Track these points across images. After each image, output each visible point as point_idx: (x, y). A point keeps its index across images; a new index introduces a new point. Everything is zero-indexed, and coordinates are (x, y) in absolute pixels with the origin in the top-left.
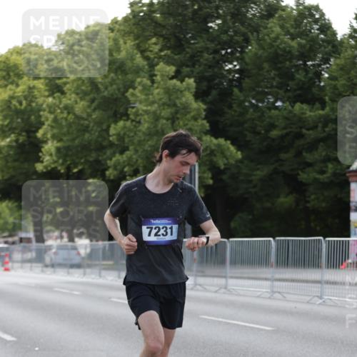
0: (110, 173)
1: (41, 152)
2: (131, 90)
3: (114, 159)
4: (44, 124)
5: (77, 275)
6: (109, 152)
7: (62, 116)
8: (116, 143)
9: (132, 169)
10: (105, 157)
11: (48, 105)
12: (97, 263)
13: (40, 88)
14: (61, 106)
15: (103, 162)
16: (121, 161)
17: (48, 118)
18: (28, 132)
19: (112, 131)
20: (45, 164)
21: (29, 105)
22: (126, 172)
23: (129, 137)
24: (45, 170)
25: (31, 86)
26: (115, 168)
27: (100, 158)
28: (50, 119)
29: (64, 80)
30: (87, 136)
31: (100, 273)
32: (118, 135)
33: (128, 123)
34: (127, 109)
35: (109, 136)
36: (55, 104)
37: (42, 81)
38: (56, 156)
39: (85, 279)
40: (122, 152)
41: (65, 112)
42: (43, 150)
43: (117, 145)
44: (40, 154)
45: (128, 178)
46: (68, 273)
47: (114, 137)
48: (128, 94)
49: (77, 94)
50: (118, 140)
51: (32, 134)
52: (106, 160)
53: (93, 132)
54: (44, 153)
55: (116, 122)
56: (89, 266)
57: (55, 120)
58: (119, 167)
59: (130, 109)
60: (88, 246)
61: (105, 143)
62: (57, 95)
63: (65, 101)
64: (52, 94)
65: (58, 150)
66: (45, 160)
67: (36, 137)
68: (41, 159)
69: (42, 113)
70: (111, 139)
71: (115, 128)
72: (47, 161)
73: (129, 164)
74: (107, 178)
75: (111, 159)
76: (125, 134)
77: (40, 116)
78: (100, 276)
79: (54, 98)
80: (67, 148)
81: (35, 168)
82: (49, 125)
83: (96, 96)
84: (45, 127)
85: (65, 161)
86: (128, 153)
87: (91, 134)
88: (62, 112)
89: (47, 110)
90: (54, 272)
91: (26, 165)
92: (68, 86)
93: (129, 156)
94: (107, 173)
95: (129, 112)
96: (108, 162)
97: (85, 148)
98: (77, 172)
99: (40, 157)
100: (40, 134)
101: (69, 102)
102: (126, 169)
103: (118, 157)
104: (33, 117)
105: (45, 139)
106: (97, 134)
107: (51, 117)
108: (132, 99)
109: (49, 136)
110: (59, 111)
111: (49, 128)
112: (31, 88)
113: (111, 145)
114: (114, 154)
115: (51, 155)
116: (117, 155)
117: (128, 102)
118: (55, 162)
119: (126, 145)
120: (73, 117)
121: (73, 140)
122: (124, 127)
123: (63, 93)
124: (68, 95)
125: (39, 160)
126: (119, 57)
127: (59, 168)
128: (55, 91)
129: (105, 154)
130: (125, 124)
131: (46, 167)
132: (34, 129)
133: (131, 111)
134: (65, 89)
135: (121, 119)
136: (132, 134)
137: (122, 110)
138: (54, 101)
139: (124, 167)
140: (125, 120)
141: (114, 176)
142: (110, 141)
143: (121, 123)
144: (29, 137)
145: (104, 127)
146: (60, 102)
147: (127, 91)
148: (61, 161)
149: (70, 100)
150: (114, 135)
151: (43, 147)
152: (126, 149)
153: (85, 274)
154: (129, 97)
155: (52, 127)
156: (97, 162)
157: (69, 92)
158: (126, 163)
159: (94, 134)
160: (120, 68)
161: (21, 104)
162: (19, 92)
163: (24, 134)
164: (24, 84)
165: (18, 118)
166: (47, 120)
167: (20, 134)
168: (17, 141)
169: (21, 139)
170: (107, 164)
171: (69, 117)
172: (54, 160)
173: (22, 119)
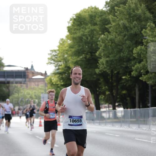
0: (134, 74)
1: (98, 63)
2: (144, 30)
3: (136, 66)
4: (99, 49)
5: (117, 127)
6: (133, 62)
7: (109, 44)
8: (137, 57)
9: (145, 71)
10: (131, 65)
11: (101, 39)
12: (128, 120)
13: (97, 30)
14: (108, 39)
16: (139, 67)
18: (91, 53)
19: (134, 51)
20: (100, 69)
21: (92, 39)
22: (142, 73)
23: (143, 54)
24: (100, 73)
25: (93, 29)
26: (136, 71)
27: (128, 65)
29: (110, 25)
30: (122, 54)
31: (129, 125)
32: (138, 53)
33: (143, 47)
35: (133, 54)
36: (105, 38)
37: (98, 26)
38: (106, 65)
39: (121, 129)
40: (140, 62)
41: (110, 42)
42: (99, 62)
43: (137, 59)
44: (98, 64)
45: (143, 76)
46: (113, 126)
47: (136, 54)
48: (143, 32)
49: (116, 32)
51: (93, 54)
52: (131, 66)
53: (125, 52)
54: (100, 63)
55: (136, 47)
56: (123, 122)
57: (105, 46)
58: (138, 70)
59: (144, 40)
60: (123, 111)
61: (131, 58)
62: (106, 33)
63: (110, 37)
64: (103, 33)
65: (107, 62)
66: (100, 67)
67: (95, 55)
68: (98, 67)
69: (98, 43)
70: (134, 55)
71: (136, 50)
72: (101, 67)
73: (143, 69)
74: (132, 76)
75: (134, 66)
76: (141, 53)
77: (97, 45)
78: (129, 127)
79: (104, 35)
80: (112, 61)
81: (95, 71)
82: (102, 49)
83: (126, 33)
84: (100, 50)
85: (110, 67)
86: (143, 63)
87: (124, 53)
88: (109, 42)
89: (101, 41)
90: (106, 125)
91: (91, 70)
92: (112, 28)
93: (143, 64)
94: (132, 73)
95: (143, 41)
96: (133, 67)
97: (121, 60)
98: (116, 73)
100: (97, 54)
101: (112, 37)
102: (142, 71)
103: (137, 65)
104: (94, 45)
105: (100, 56)
106: (127, 53)
107: (103, 45)
108: (144, 34)
109: (102, 55)
110: (107, 42)
111: (102, 50)
112: (92, 31)
114: (135, 63)
115: (103, 64)
116: (137, 64)
117: (143, 36)
118: (105, 68)
119: (142, 58)
120: (114, 44)
121: (115, 56)
122: (141, 49)
123: (109, 32)
124: (111, 33)
125: (97, 67)
126: (138, 13)
127: (107, 71)
128: (105, 31)
129: (131, 63)
130: (141, 48)
131: (100, 71)
132: (94, 51)
133: (144, 41)
134: (110, 30)
135: (139, 45)
136: (145, 53)
137: (140, 40)
138: (105, 36)
139: (141, 70)
140: (141, 46)
141: (136, 75)
142: (134, 57)
143: (139, 47)
144: (92, 55)
145: (131, 49)
146: (108, 37)
147: (142, 30)
148: (108, 68)
149: (113, 36)
151: (99, 61)
152: (142, 61)
153: (121, 126)
155: (104, 50)
156: (127, 67)
157: (112, 32)
159: (126, 53)
160: (138, 19)
161: (87, 38)
162: (86, 32)
163: (89, 54)
164: (89, 28)
165: (86, 46)
166: (101, 46)
167: (87, 54)
168: (85, 58)
169: (88, 56)
170: (132, 68)
171: (112, 44)
172: (105, 67)
173: (88, 46)
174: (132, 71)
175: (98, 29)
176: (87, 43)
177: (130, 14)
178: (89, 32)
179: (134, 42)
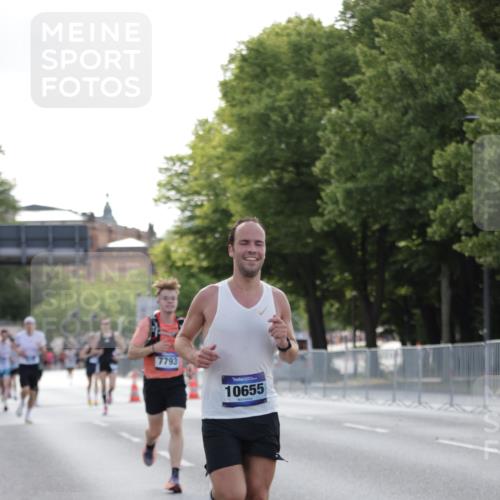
0: (434, 231)
1: (320, 198)
2: (467, 92)
3: (440, 207)
4: (324, 152)
5: (380, 402)
6: (431, 196)
7: (353, 137)
8: (443, 180)
10: (424, 203)
11: (330, 120)
12: (416, 380)
13: (317, 93)
14: (352, 121)
15: (421, 212)
16: (452, 210)
17: (330, 141)
18: (297, 165)
19: (437, 160)
20: (326, 218)
21: (299, 120)
22: (460, 229)
23: (464, 169)
24: (326, 228)
25: (302, 89)
26: (442, 222)
27: (417, 206)
28: (334, 143)
29: (358, 77)
30: (396, 170)
31: (419, 397)
32: (447, 166)
33: (464, 147)
34: (462, 124)
35: (432, 168)
36: (341, 118)
37: (319, 80)
38: (344, 204)
39: (394, 408)
40: (453, 196)
41: (359, 130)
42: (323, 194)
43: (445, 184)
44: (319, 202)
45: (463, 238)
46: (367, 399)
47: (441, 171)
48: (462, 98)
49: (378, 100)
50: (447, 175)
51: (304, 170)
52: (426, 209)
53: (405, 164)
54: (325, 199)
55: (443, 145)
56: (401, 387)
57: (343, 144)
58: (448, 222)
60: (400, 352)
61: (427, 181)
62: (345, 102)
63: (359, 114)
64: (336, 103)
65: (348, 194)
66: (326, 212)
67: (311, 174)
68: (320, 210)
69: (320, 134)
70: (435, 173)
71: (441, 155)
72: (329, 213)
73: (465, 217)
74: (428, 239)
75: (435, 208)
76: (458, 165)
77: (317, 139)
78: (420, 403)
79: (340, 107)
80: (364, 191)
81: (311, 225)
83: (411, 101)
84: (327, 156)
85: (359, 211)
86: (463, 196)
87: (403, 167)
88: (353, 132)
89: (329, 127)
90: (344, 397)
91: (295, 222)
92: (363, 87)
93: (465, 201)
94: (430, 231)
95: (464, 128)
96: (431, 212)
97: (393, 188)
98: (379, 230)
99: (318, 207)
100: (317, 168)
101: (364, 113)
102: (460, 225)
103: (446, 205)
104: (305, 141)
105: (326, 177)
106: (412, 165)
107: (336, 140)
108: (468, 106)
109: (333, 171)
110: (348, 130)
111: (333, 158)
112: (301, 95)
113: (437, 183)
114: (440, 199)
115: (336, 202)
116: (446, 200)
117: (464, 111)
118: (342, 214)
119: (460, 183)
120: (372, 138)
121: (374, 176)
122: (457, 154)
123: (355, 99)
124: (362, 103)
125: (316, 211)
126: (448, 37)
127: (350, 224)
128: (341, 95)
129: (425, 198)
130: (458, 149)
131: (328, 223)
132: (306, 161)
133: (467, 126)
134: (358, 92)
135: (451, 139)
137: (454, 125)
138: (341, 113)
139: (458, 220)
140: (457, 142)
141: (441, 235)
142: (435, 178)
143: (451, 148)
144: (299, 174)
145: (425, 152)
146: (350, 115)
147: (460, 92)
148: (352, 213)
149: (366, 110)
150: (440, 167)
151: (323, 190)
152: (461, 190)
153: (394, 400)
154: (464, 102)
155: (337, 155)
156: (412, 212)
157: (364, 98)
158: (461, 214)
159: (408, 166)
160: (450, 56)
161: (285, 119)
162: (282, 100)
163: (291, 169)
164: (290, 86)
165: (280, 142)
166: (329, 144)
167: (283, 169)
168: (279, 181)
169: (287, 177)
170: (428, 215)
171: (366, 138)
172: (340, 211)
173: (287, 144)
174: (428, 223)
175: (319, 90)
176: (283, 134)
177: (420, 41)
178: (289, 100)
179: (435, 130)
